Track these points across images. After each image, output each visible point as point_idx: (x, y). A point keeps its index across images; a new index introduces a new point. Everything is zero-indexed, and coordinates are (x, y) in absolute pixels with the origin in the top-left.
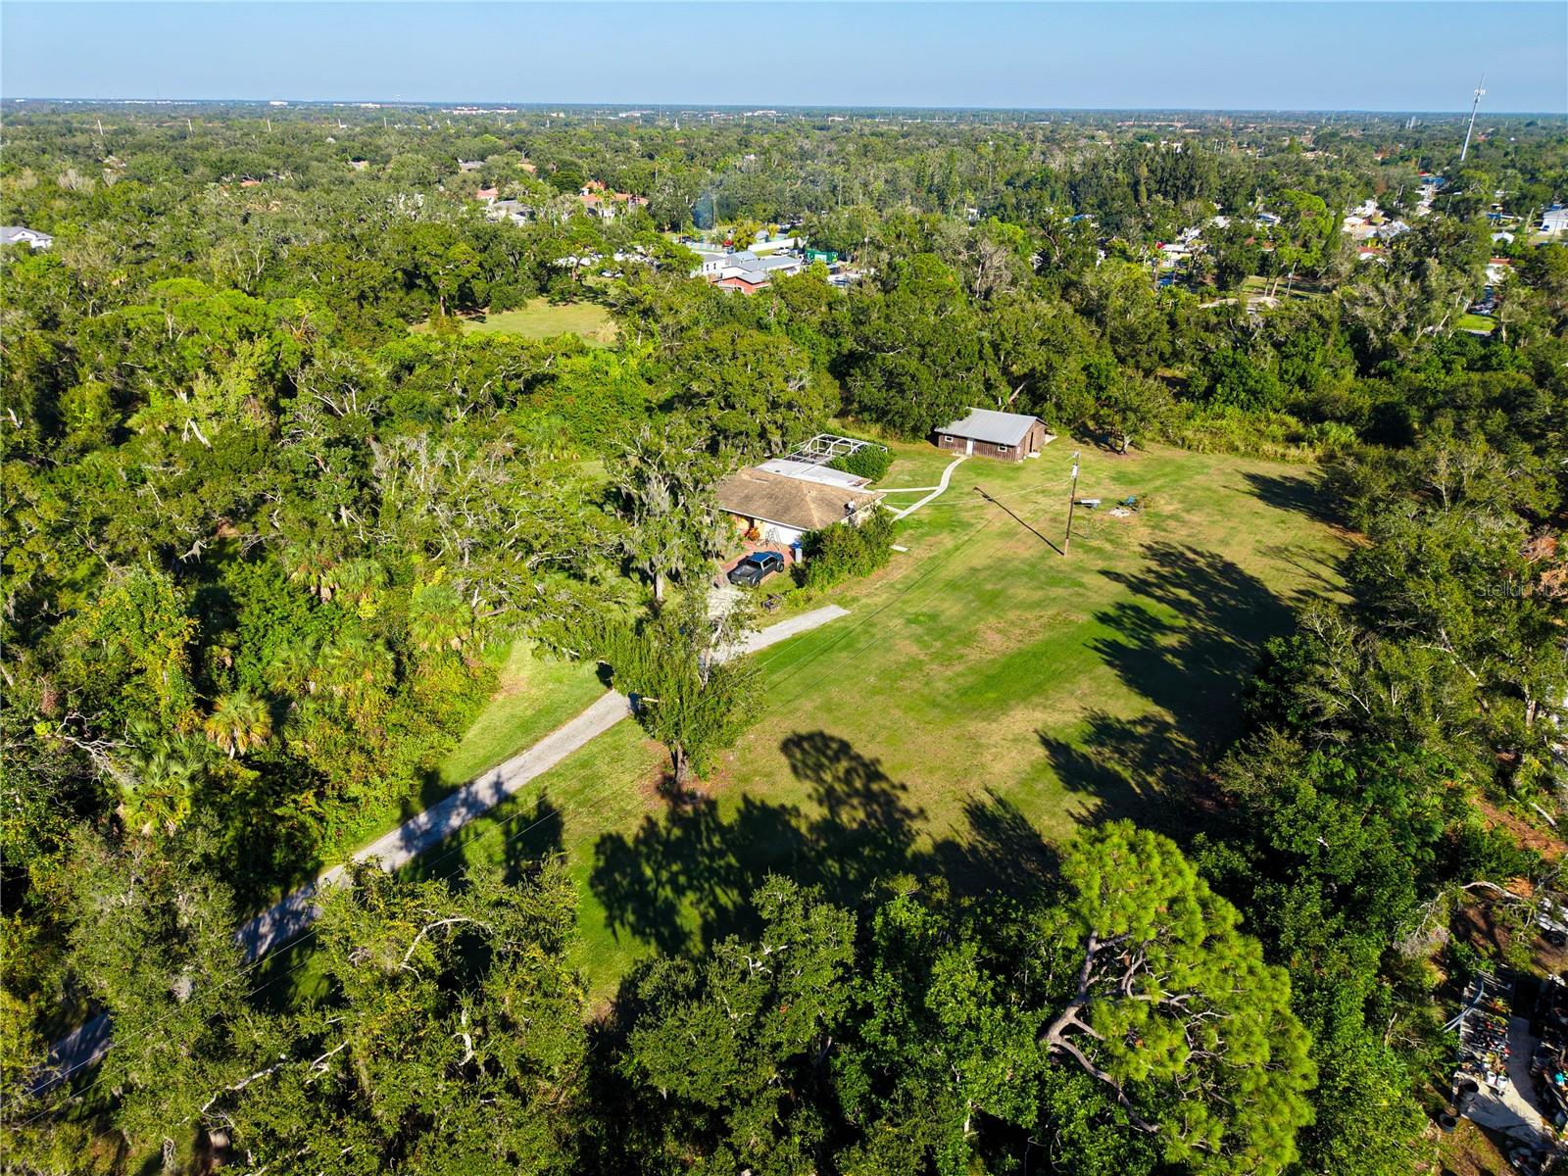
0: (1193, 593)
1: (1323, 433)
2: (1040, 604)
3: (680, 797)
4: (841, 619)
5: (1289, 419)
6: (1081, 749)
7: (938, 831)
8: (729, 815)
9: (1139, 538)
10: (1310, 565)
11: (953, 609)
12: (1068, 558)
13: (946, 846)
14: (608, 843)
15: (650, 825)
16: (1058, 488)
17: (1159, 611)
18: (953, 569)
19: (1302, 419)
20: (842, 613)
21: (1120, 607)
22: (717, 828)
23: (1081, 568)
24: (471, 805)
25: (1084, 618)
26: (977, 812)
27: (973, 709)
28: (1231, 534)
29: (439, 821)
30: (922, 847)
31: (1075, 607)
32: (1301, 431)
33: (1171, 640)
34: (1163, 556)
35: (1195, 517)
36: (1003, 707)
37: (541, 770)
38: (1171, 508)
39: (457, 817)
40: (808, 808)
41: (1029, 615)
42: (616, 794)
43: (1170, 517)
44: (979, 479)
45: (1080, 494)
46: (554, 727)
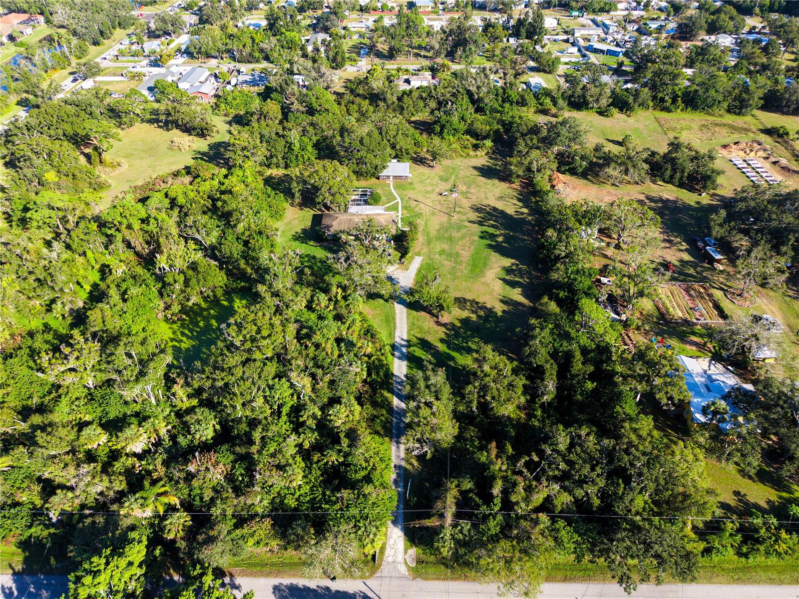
0: (494, 221)
1: (484, 144)
2: (463, 237)
3: (444, 325)
4: (423, 260)
5: (468, 137)
6: (507, 278)
7: (499, 308)
8: (459, 325)
9: (466, 204)
10: (511, 201)
11: (446, 246)
12: (456, 217)
13: (504, 311)
14: (442, 341)
15: (446, 333)
16: (430, 189)
17: (491, 230)
18: (433, 233)
19: (472, 136)
20: (421, 258)
21: (482, 232)
22: (459, 328)
23: (462, 221)
24: (403, 346)
25: (476, 238)
26: (502, 301)
27: (477, 276)
28: (486, 194)
29: (402, 353)
30: (500, 314)
31: (472, 234)
32: (474, 142)
33: (500, 239)
34: (478, 210)
35: (472, 190)
36: (483, 272)
37: (406, 330)
38: (464, 188)
39: (404, 350)
40: (472, 315)
41: (464, 241)
42: (429, 328)
43: (467, 192)
44: (405, 192)
45: (437, 190)
46: (394, 319)
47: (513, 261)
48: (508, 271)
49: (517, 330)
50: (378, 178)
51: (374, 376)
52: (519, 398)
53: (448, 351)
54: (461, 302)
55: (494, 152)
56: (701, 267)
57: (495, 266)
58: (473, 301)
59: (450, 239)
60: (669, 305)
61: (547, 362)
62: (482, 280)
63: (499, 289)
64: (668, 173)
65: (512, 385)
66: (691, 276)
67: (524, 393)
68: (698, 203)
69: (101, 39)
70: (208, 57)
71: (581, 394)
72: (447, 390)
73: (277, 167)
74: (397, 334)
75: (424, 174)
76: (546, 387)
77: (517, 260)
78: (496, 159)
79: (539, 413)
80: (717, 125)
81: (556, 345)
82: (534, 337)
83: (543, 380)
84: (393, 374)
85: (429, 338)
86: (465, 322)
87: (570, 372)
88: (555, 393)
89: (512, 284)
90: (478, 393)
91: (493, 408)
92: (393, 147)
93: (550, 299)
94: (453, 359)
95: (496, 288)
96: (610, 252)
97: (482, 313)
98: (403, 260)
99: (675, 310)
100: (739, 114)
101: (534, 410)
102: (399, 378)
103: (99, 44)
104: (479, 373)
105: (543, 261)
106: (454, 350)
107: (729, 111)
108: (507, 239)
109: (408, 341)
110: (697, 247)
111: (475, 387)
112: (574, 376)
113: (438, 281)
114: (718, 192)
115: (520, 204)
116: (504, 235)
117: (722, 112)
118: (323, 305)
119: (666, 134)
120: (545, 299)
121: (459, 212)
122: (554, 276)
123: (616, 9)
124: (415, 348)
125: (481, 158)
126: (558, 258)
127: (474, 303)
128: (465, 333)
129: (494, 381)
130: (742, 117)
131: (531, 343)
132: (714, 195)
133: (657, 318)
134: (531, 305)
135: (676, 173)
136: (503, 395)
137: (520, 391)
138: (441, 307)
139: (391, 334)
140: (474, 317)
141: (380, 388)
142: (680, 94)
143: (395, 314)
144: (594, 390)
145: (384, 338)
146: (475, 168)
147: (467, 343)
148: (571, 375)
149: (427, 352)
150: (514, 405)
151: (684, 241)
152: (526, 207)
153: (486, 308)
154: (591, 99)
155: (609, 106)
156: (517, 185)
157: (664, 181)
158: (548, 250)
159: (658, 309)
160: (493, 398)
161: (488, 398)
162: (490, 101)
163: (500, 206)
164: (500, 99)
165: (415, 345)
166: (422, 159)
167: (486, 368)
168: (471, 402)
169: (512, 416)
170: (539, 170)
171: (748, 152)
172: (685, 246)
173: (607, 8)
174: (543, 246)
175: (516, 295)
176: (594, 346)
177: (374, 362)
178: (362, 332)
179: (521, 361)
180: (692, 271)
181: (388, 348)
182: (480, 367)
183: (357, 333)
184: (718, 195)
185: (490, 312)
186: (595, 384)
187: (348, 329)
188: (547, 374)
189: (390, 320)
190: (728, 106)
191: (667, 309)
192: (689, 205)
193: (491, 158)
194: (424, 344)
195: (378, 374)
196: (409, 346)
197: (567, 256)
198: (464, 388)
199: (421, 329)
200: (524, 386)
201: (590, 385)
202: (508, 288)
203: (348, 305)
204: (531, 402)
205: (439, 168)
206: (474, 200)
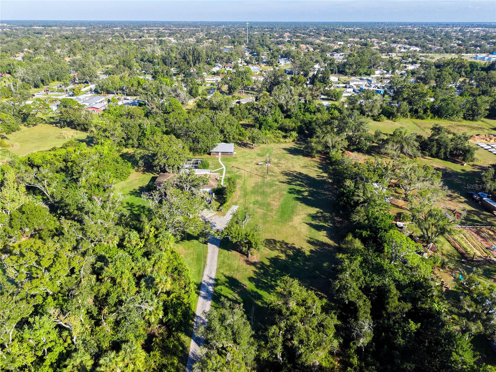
0: (300, 182)
1: (291, 134)
2: (274, 192)
3: (254, 264)
4: (239, 208)
5: (280, 131)
6: (313, 222)
7: (307, 249)
8: (267, 263)
9: (277, 170)
10: (313, 168)
11: (259, 198)
12: (268, 179)
13: (311, 251)
14: (251, 279)
15: (255, 272)
16: (249, 161)
17: (298, 188)
18: (249, 188)
19: (282, 131)
20: (237, 207)
21: (290, 189)
22: (269, 266)
23: (273, 181)
24: (210, 285)
25: (285, 193)
26: (309, 242)
27: (286, 220)
28: (293, 164)
29: (208, 291)
30: (308, 253)
31: (281, 190)
32: (284, 134)
33: (306, 194)
34: (287, 174)
35: (282, 162)
36: (291, 218)
37: (215, 268)
38: (276, 161)
39: (211, 289)
40: (281, 255)
41: (275, 195)
42: (238, 266)
43: (278, 163)
44: (230, 163)
45: (255, 162)
46: (205, 257)
47: (318, 209)
48: (314, 217)
49: (325, 265)
50: (209, 154)
51: (170, 316)
52: (331, 341)
53: (255, 290)
54: (270, 243)
55: (298, 140)
56: (483, 214)
57: (302, 213)
58: (283, 242)
59: (263, 193)
60: (465, 246)
61: (359, 298)
62: (291, 223)
63: (306, 231)
64: (435, 149)
65: (323, 326)
66: (477, 221)
67: (336, 336)
68: (463, 170)
69: (41, 84)
70: (108, 93)
71: (403, 337)
72: (246, 332)
73: (133, 147)
74: (206, 272)
75: (245, 152)
76: (361, 328)
77: (320, 208)
78: (301, 144)
79: (355, 361)
80: (459, 126)
81: (367, 278)
82: (343, 270)
83: (356, 319)
84: (194, 315)
85: (238, 276)
86: (275, 261)
87: (386, 309)
88: (373, 335)
89: (318, 228)
90: (284, 336)
91: (301, 355)
92: (222, 131)
93: (355, 237)
94: (260, 297)
95: (303, 230)
96: (401, 202)
97: (291, 253)
98: (221, 208)
99: (472, 250)
100: (473, 120)
101: (349, 357)
102: (201, 318)
103: (39, 87)
104: (284, 311)
105: (344, 208)
106: (262, 288)
107: (465, 118)
108: (311, 194)
109: (216, 280)
110: (474, 199)
111: (280, 329)
112: (390, 315)
113: (248, 220)
114: (475, 163)
115: (321, 171)
116: (309, 191)
117: (460, 119)
118: (134, 243)
119: (424, 131)
120: (350, 237)
121: (271, 176)
122: (356, 218)
123: (374, 74)
124: (223, 287)
125: (290, 143)
126: (357, 204)
127: (283, 243)
129: (302, 321)
130: (475, 122)
131: (340, 276)
132: (473, 165)
133: (458, 257)
134: (337, 245)
135: (440, 149)
136: (312, 338)
137: (331, 332)
138: (250, 244)
139: (200, 273)
140: (283, 257)
141: (177, 330)
142: (429, 107)
143: (207, 253)
144: (418, 332)
145: (190, 276)
146: (285, 149)
148: (387, 313)
149: (233, 290)
150: (327, 351)
151: (461, 195)
152: (325, 172)
153: (294, 248)
154: (367, 109)
155: (379, 114)
156: (317, 158)
157: (432, 156)
158: (347, 197)
159: (456, 249)
160: (301, 342)
161: (296, 342)
162: (295, 110)
163: (304, 171)
164: (302, 110)
165: (224, 284)
166: (245, 144)
167: (292, 305)
168: (275, 347)
169: (324, 364)
170: (334, 147)
171: (488, 139)
172: (463, 199)
173: (368, 73)
174: (343, 194)
175: (322, 237)
176: (408, 281)
177: (172, 300)
178: (170, 270)
179: (330, 298)
180: (476, 218)
181: (193, 286)
182: (286, 303)
183: (164, 270)
184: (477, 165)
185: (298, 252)
186: (419, 325)
187: (154, 265)
188: (361, 313)
189: (201, 260)
190: (464, 115)
191: (465, 249)
192: (456, 172)
193: (296, 143)
194: (233, 283)
195: (175, 313)
196: (215, 285)
197: (364, 202)
198: (266, 330)
199: (230, 267)
200: (336, 326)
201: (413, 326)
202: (313, 230)
203: (158, 242)
204: (344, 346)
205: (258, 148)
206: (284, 168)
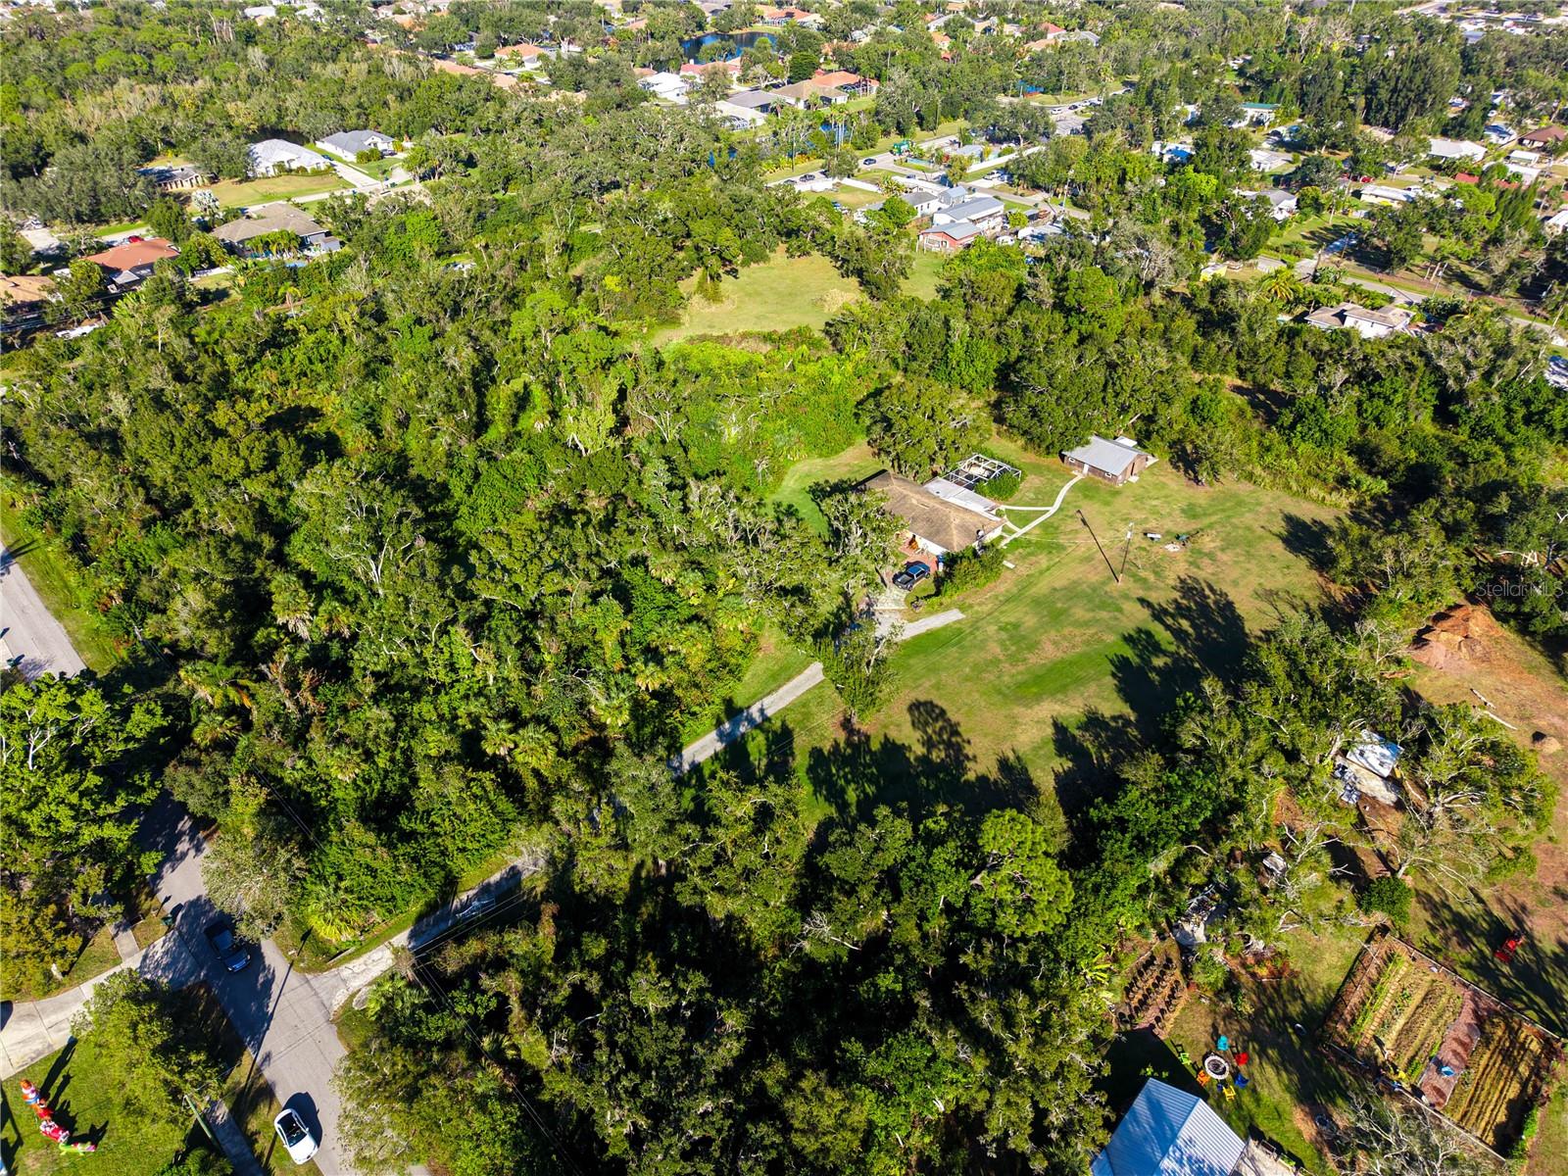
0: (1193, 625)
1: (1359, 483)
2: (1086, 624)
3: (852, 732)
4: (959, 621)
6: (1074, 731)
7: (981, 769)
8: (875, 746)
9: (1181, 569)
10: (1286, 610)
11: (1031, 622)
12: (1123, 585)
13: (982, 779)
14: (815, 752)
15: (836, 746)
16: (1140, 516)
17: (1164, 637)
18: (1040, 589)
19: (1358, 460)
21: (1139, 631)
22: (869, 752)
23: (1126, 595)
24: (751, 721)
25: (1112, 638)
26: (1003, 762)
27: (1018, 699)
28: (1245, 575)
29: (735, 729)
30: (970, 776)
31: (1114, 627)
32: (1351, 473)
33: (1160, 661)
34: (1189, 589)
35: (1225, 556)
36: (1038, 700)
37: (785, 704)
38: (1211, 546)
39: (744, 728)
40: (917, 746)
41: (1078, 632)
42: (822, 724)
43: (1209, 554)
44: (1084, 502)
45: (1150, 524)
47: (1127, 710)
48: (1093, 722)
50: (1062, 459)
53: (801, 772)
54: (931, 714)
57: (1081, 701)
58: (955, 726)
59: (1057, 615)
62: (1018, 710)
63: (1031, 741)
65: (753, 874)
70: (1034, 187)
74: (767, 700)
75: (1164, 487)
77: (1139, 714)
84: (679, 750)
85: (800, 738)
86: (893, 750)
89: (1066, 747)
95: (1026, 737)
97: (940, 754)
102: (681, 761)
106: (813, 776)
108: (1174, 668)
109: (766, 719)
116: (1178, 659)
121: (1140, 580)
124: (761, 735)
125: (1328, 508)
126: (1180, 747)
127: (951, 730)
128: (867, 766)
136: (721, 877)
139: (755, 698)
140: (916, 751)
143: (800, 672)
146: (1290, 519)
147: (848, 782)
149: (769, 752)
153: (959, 750)
156: (1343, 589)
163: (1247, 606)
165: (767, 732)
166: (1196, 459)
175: (1047, 769)
185: (957, 763)
189: (779, 678)
193: (1352, 515)
194: (782, 740)
196: (757, 726)
199: (806, 717)
202: (1048, 747)
206: (1205, 573)
